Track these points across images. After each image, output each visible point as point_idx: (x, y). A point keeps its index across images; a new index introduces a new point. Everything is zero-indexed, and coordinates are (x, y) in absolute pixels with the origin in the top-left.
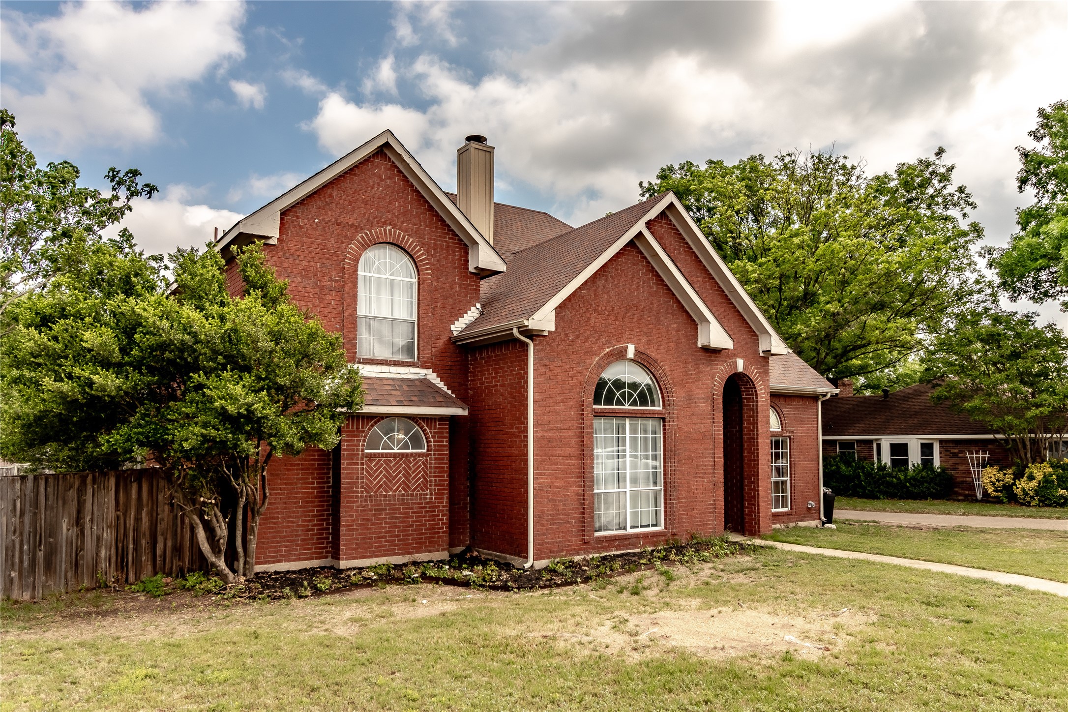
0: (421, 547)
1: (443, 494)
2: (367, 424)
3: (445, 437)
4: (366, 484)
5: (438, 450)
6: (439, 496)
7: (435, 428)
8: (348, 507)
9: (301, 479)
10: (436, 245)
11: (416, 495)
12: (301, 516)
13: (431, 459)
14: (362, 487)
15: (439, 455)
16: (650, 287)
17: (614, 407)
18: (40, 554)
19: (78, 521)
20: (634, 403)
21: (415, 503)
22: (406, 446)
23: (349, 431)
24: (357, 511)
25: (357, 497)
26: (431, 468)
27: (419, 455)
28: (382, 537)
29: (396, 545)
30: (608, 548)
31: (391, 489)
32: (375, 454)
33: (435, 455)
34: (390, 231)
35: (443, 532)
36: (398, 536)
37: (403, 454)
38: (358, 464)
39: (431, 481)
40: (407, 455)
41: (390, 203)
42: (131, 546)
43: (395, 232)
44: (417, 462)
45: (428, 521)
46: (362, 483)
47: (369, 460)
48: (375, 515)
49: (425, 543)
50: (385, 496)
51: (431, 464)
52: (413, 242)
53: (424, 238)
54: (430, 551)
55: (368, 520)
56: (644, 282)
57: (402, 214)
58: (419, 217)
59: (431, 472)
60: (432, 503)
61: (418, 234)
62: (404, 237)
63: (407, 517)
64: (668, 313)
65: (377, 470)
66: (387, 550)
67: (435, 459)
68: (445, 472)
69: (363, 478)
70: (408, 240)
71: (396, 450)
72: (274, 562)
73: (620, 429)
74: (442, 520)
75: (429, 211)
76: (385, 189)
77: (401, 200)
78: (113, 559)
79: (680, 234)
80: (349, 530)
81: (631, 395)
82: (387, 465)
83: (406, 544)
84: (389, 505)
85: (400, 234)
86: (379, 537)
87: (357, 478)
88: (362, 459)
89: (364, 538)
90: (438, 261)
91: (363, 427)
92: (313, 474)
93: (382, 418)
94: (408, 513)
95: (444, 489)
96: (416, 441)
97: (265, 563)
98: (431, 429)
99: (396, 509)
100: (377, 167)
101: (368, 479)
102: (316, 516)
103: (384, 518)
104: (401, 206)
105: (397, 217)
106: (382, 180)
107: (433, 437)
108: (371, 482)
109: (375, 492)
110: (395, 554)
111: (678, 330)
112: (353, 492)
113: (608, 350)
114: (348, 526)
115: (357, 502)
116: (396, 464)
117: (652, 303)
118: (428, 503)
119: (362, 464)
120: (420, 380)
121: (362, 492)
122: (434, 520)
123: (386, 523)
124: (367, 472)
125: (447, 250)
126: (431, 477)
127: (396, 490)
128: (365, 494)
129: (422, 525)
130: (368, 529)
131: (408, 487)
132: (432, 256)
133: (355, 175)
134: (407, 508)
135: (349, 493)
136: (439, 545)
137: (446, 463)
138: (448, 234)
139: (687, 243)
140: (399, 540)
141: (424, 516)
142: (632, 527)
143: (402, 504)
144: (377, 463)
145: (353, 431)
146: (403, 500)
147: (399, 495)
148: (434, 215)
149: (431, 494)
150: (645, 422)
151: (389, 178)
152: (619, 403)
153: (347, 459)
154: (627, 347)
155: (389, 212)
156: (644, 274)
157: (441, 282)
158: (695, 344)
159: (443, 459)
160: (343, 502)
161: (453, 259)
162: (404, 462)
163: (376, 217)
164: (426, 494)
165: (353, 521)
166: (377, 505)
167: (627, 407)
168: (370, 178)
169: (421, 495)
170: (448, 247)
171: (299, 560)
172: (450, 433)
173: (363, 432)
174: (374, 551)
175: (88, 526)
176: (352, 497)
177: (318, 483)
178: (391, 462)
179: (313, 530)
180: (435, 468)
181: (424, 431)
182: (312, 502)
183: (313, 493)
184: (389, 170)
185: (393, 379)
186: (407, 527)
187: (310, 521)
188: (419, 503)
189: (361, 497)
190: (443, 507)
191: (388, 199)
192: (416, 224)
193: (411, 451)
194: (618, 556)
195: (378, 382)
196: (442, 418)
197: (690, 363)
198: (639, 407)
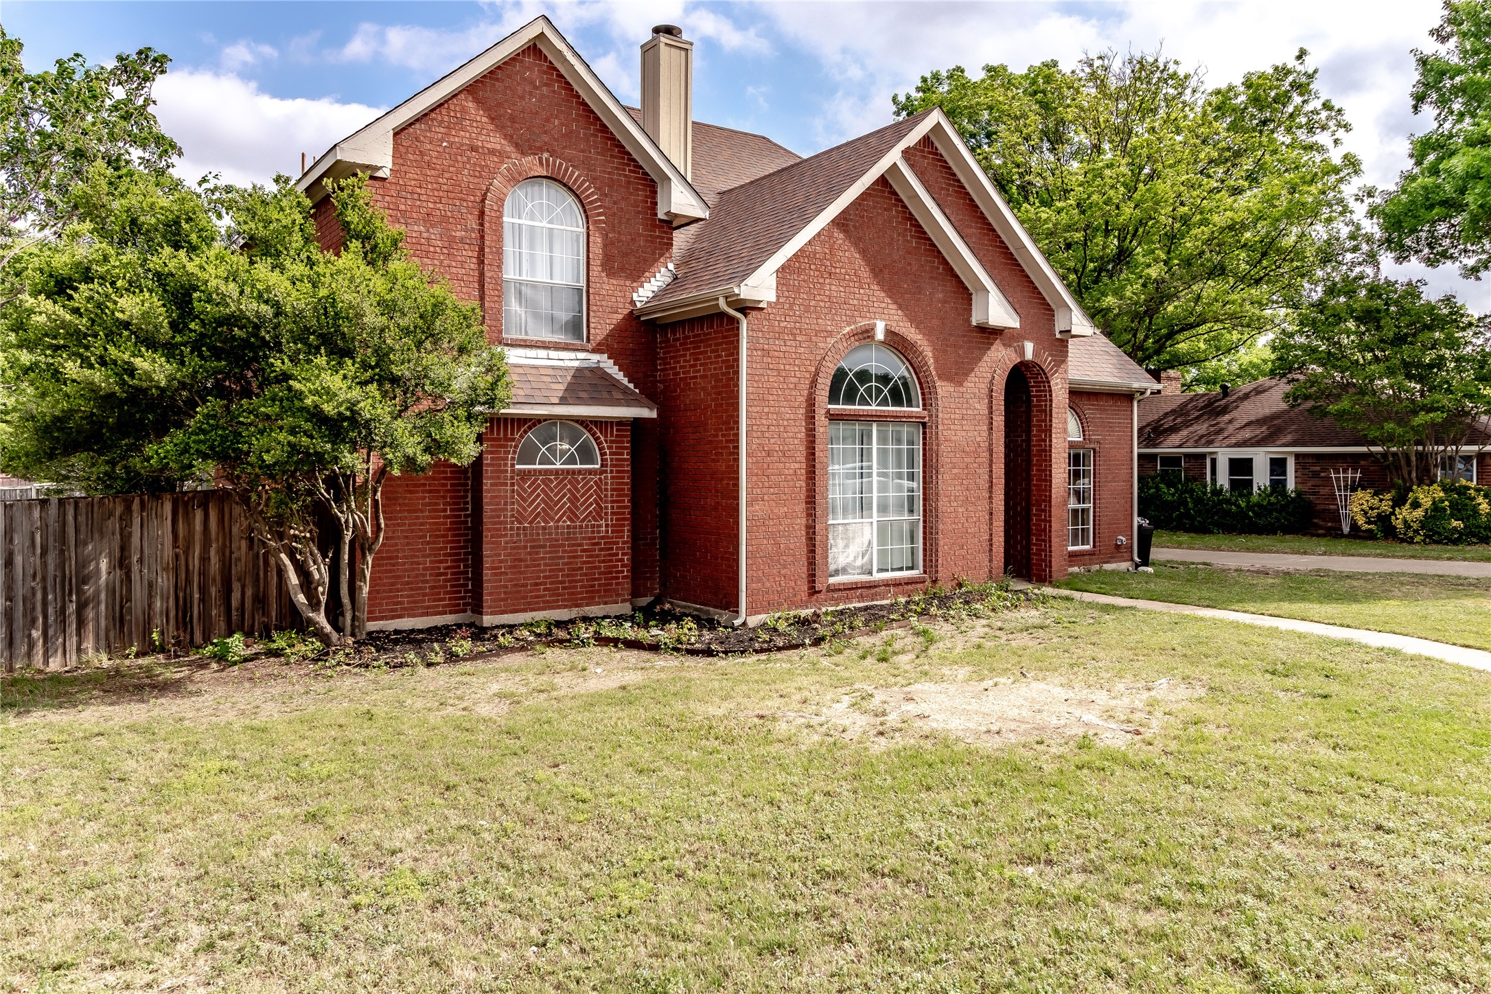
0: (593, 598)
1: (623, 525)
2: (519, 430)
3: (625, 448)
4: (518, 511)
5: (615, 466)
6: (618, 530)
7: (612, 435)
8: (493, 543)
9: (429, 504)
10: (612, 180)
11: (587, 526)
12: (429, 556)
13: (606, 478)
14: (513, 516)
15: (618, 472)
16: (909, 242)
17: (857, 407)
18: (72, 607)
19: (122, 562)
20: (884, 402)
21: (584, 538)
22: (571, 460)
23: (493, 440)
24: (505, 548)
25: (505, 529)
26: (606, 490)
27: (590, 472)
28: (540, 584)
29: (559, 595)
30: (848, 599)
31: (552, 519)
32: (529, 471)
33: (612, 472)
34: (547, 160)
35: (624, 577)
36: (561, 582)
37: (568, 471)
38: (506, 484)
39: (606, 508)
40: (573, 472)
41: (547, 120)
42: (196, 596)
43: (554, 162)
44: (587, 482)
45: (603, 561)
46: (513, 510)
47: (522, 479)
48: (530, 553)
49: (599, 591)
50: (544, 528)
51: (606, 484)
52: (579, 176)
53: (595, 170)
54: (606, 603)
55: (521, 560)
56: (899, 235)
57: (564, 136)
58: (588, 141)
59: (606, 496)
60: (608, 537)
61: (586, 165)
62: (567, 169)
63: (575, 557)
64: (931, 278)
65: (533, 492)
66: (548, 602)
67: (612, 478)
68: (626, 495)
69: (513, 503)
70: (573, 173)
71: (558, 466)
72: (393, 618)
73: (865, 438)
74: (622, 560)
75: (602, 131)
76: (539, 101)
77: (562, 116)
78: (172, 614)
79: (950, 168)
80: (496, 574)
81: (879, 391)
82: (547, 485)
83: (572, 594)
84: (550, 540)
85: (561, 164)
86: (537, 584)
87: (506, 504)
88: (512, 478)
89: (516, 585)
90: (615, 203)
91: (512, 434)
92: (444, 497)
93: (539, 421)
94: (576, 551)
95: (624, 519)
96: (585, 454)
97: (381, 618)
98: (606, 436)
99: (559, 546)
100: (529, 69)
101: (520, 505)
102: (450, 555)
103: (543, 558)
104: (562, 124)
105: (557, 140)
106: (536, 88)
107: (609, 448)
108: (524, 509)
109: (530, 523)
110: (559, 607)
111: (945, 302)
112: (500, 523)
113: (848, 329)
114: (493, 568)
115: (506, 535)
116: (558, 484)
117: (909, 264)
118: (602, 538)
119: (513, 484)
120: (591, 370)
121: (512, 523)
122: (611, 561)
123: (546, 565)
124: (519, 495)
125: (628, 188)
126: (606, 502)
127: (558, 521)
128: (516, 525)
129: (595, 568)
130: (521, 573)
131: (576, 516)
132: (606, 195)
133: (497, 80)
134: (574, 545)
135: (495, 523)
136: (618, 595)
137: (626, 484)
138: (628, 165)
139: (959, 181)
140: (564, 588)
141: (598, 556)
142: (880, 570)
143: (567, 539)
144: (533, 483)
145: (499, 439)
146: (568, 533)
147: (563, 527)
148: (608, 139)
149: (607, 526)
150: (898, 428)
151: (546, 85)
152: (863, 401)
153: (491, 478)
154: (875, 325)
155: (545, 132)
156: (899, 223)
157: (619, 233)
158: (968, 321)
159: (623, 478)
160: (487, 538)
161: (635, 201)
162: (570, 482)
163: (528, 140)
164: (600, 526)
165: (501, 561)
166: (534, 540)
167: (874, 407)
168: (519, 84)
169: (593, 526)
170: (629, 183)
171: (427, 614)
172: (632, 442)
173: (513, 440)
174: (529, 603)
175: (135, 568)
176: (499, 530)
177: (452, 510)
178: (551, 481)
179: (446, 574)
180: (612, 490)
181: (596, 439)
182: (443, 536)
183: (445, 523)
184: (545, 73)
185: (553, 368)
186: (574, 569)
187: (441, 562)
188: (590, 538)
189: (512, 529)
190: (624, 543)
191: (544, 115)
192: (583, 151)
193: (578, 466)
194: (860, 609)
195: (533, 371)
196: (620, 423)
197: (961, 347)
198: (890, 408)
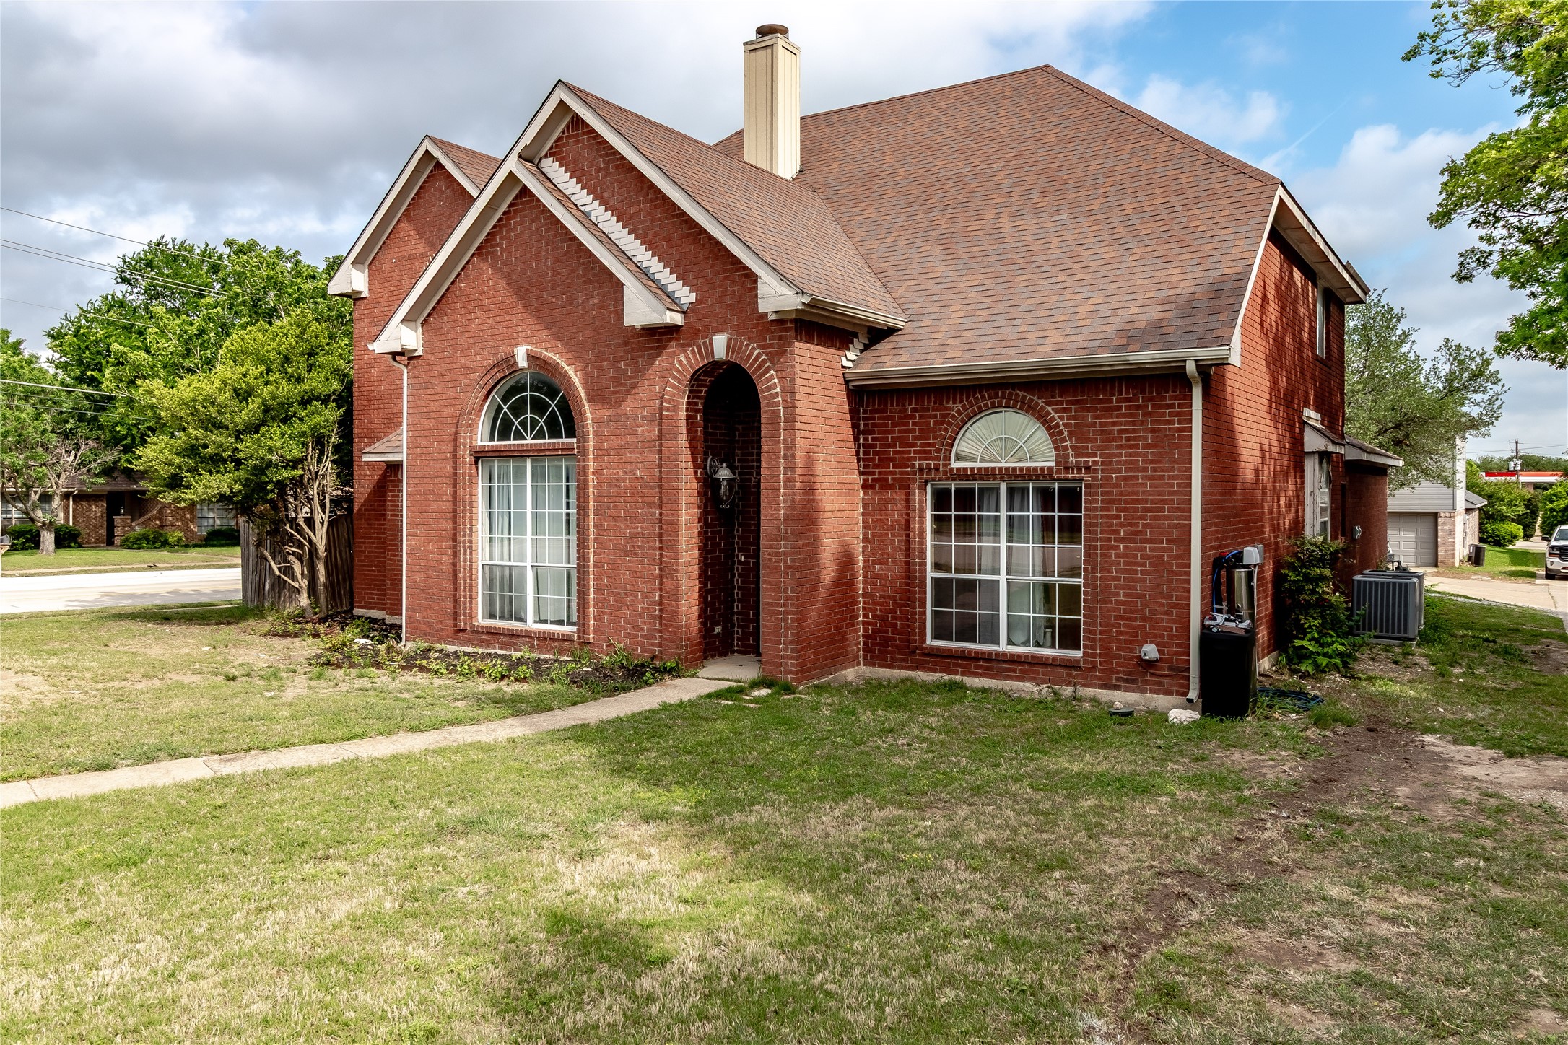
16: (557, 248)
17: (512, 442)
20: (540, 435)
56: (547, 245)
64: (584, 283)
73: (520, 476)
76: (445, 202)
81: (534, 423)
106: (443, 193)
111: (602, 307)
112: (395, 545)
115: (398, 555)
117: (559, 274)
135: (392, 545)
142: (538, 621)
150: (557, 463)
152: (519, 436)
153: (391, 510)
154: (515, 351)
156: (548, 230)
167: (529, 441)
168: (433, 195)
197: (621, 359)
198: (547, 441)
